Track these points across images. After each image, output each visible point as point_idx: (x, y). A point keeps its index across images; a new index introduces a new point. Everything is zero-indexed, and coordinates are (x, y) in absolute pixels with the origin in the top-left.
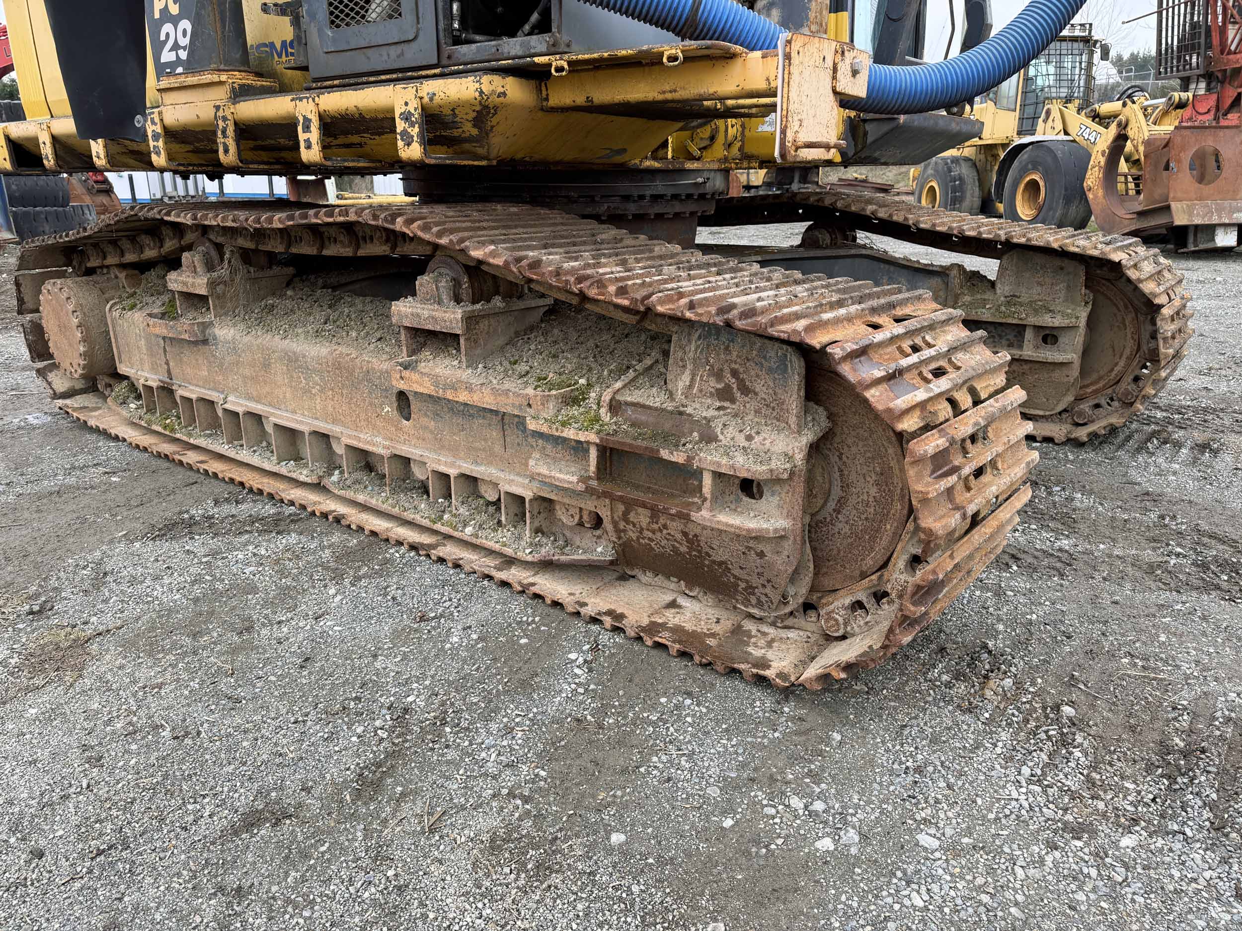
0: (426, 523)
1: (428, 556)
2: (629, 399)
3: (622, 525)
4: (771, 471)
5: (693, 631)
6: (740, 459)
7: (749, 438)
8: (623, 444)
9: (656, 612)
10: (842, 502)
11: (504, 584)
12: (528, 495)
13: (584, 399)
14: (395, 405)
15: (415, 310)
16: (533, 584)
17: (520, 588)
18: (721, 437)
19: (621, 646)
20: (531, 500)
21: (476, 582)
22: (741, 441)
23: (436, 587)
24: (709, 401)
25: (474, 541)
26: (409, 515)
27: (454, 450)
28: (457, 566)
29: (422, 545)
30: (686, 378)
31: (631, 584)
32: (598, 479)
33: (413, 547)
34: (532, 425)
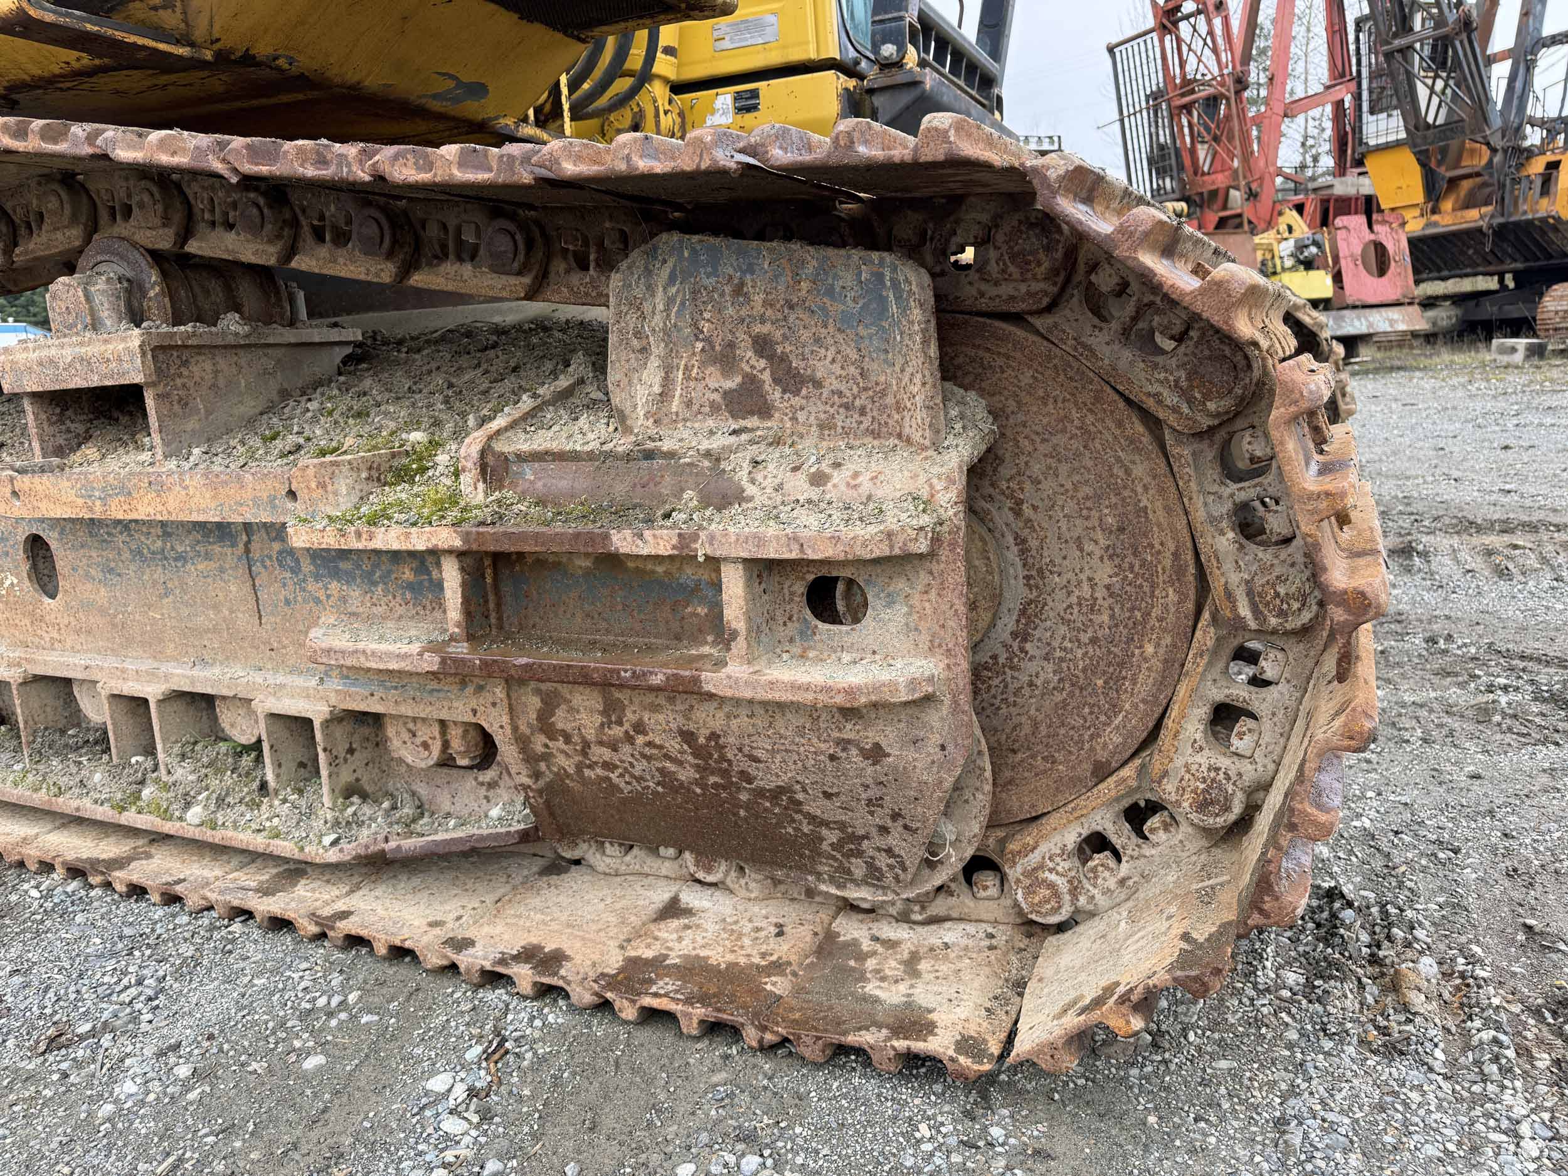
0: (104, 813)
1: (108, 885)
2: (525, 447)
3: (539, 743)
4: (890, 535)
5: (732, 965)
6: (808, 522)
7: (818, 479)
8: (522, 537)
9: (638, 934)
10: (1029, 614)
11: (280, 924)
12: (317, 711)
13: (423, 470)
14: (25, 567)
15: (45, 353)
16: (345, 915)
17: (314, 929)
18: (750, 490)
19: (561, 1032)
20: (326, 724)
21: (212, 928)
22: (799, 486)
23: (114, 954)
24: (711, 423)
25: (209, 835)
26: (68, 803)
27: (153, 644)
28: (172, 899)
29: (94, 863)
30: (651, 377)
31: (574, 879)
32: (471, 637)
33: (76, 872)
34: (299, 538)
